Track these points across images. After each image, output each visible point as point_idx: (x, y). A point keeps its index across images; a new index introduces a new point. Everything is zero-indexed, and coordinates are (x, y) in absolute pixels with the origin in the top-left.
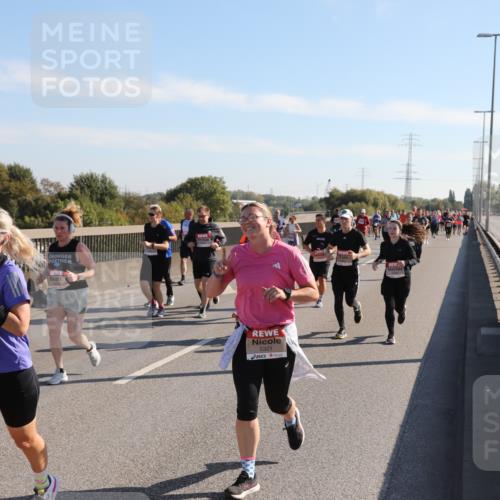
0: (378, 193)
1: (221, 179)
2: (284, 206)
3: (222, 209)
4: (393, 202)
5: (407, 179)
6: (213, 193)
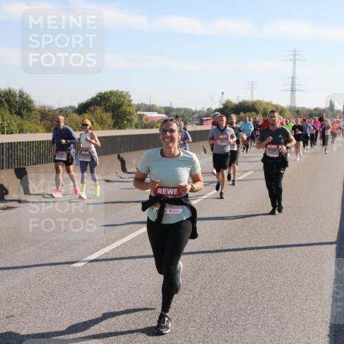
0: (268, 104)
1: (127, 93)
3: (128, 120)
4: (281, 110)
5: (292, 91)
6: (120, 106)
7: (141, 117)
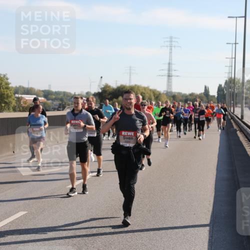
0: (145, 88)
2: (61, 100)
3: (6, 103)
4: (157, 96)
5: (169, 76)
7: (19, 99)
